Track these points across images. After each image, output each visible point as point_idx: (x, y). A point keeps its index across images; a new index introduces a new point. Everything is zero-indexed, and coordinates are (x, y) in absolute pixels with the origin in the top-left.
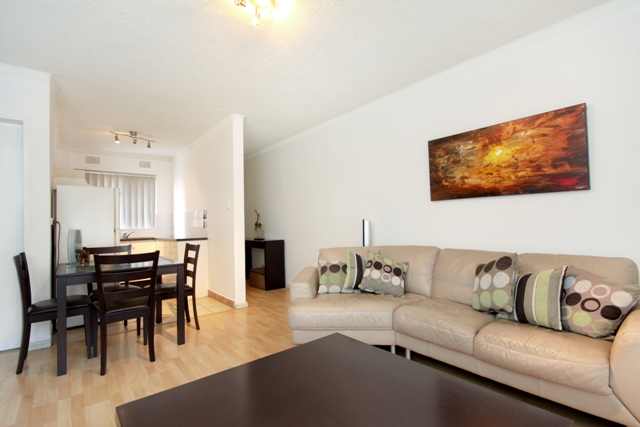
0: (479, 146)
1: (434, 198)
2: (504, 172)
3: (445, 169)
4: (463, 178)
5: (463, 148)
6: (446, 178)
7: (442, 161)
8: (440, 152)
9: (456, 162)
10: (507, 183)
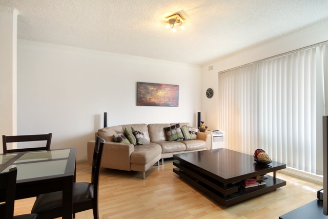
0: (155, 89)
1: (137, 105)
2: (162, 99)
3: (144, 94)
4: (150, 99)
5: (151, 88)
6: (144, 98)
7: (143, 91)
8: (142, 87)
9: (148, 93)
10: (163, 102)
